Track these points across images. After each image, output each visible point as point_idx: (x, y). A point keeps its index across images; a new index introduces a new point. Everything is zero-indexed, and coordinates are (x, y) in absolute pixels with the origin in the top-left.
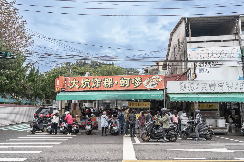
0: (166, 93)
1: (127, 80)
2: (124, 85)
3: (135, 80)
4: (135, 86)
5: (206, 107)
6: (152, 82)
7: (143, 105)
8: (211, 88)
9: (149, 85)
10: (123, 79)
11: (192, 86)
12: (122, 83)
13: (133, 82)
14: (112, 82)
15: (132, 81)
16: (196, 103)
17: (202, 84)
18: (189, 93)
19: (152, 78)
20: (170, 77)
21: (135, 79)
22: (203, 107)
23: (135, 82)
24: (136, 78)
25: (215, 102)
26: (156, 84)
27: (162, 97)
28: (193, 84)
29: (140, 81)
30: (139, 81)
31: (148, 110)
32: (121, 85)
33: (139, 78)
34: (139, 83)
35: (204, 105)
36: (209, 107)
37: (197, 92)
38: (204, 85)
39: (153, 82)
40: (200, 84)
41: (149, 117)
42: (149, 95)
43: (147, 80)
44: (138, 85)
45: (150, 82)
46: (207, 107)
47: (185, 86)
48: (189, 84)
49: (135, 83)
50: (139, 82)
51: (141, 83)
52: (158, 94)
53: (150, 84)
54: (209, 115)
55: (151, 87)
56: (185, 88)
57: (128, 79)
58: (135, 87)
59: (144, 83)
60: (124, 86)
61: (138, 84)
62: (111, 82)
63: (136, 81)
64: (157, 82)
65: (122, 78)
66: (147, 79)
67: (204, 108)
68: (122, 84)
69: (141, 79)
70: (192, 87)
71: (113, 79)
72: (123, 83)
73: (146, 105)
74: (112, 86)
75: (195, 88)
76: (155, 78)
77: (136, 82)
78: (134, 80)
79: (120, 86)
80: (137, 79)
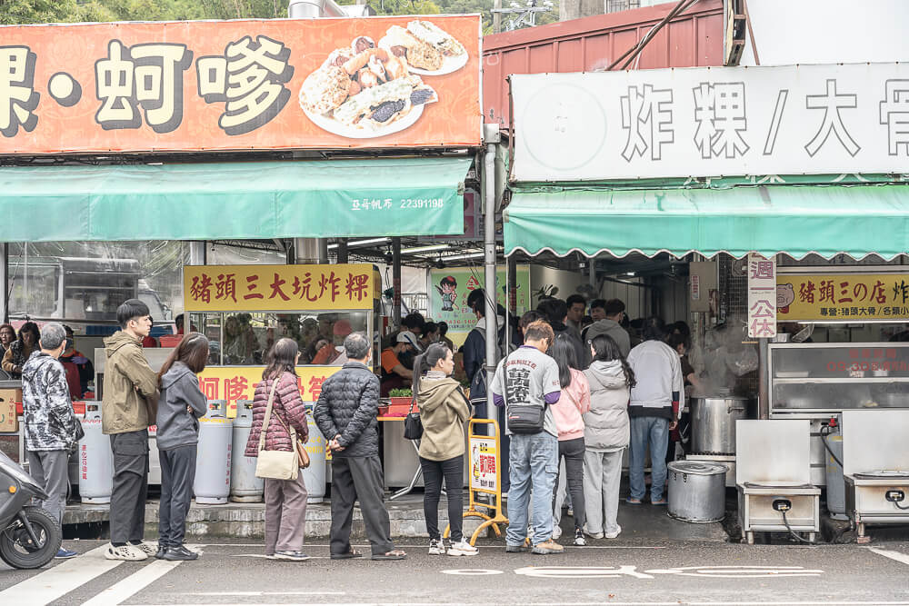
0: (503, 187)
1: (158, 61)
2: (136, 113)
3: (233, 66)
4: (228, 122)
5: (866, 304)
6: (380, 81)
7: (315, 290)
8: (895, 138)
9: (355, 114)
10: (125, 54)
11: (730, 113)
12: (112, 92)
13: (212, 78)
14: (28, 82)
15: (205, 76)
16: (764, 267)
17: (812, 102)
18: (702, 179)
19: (385, 44)
20: (576, 38)
21: (232, 52)
22: (839, 306)
23: (233, 80)
24: (242, 48)
25: (888, 257)
26: (418, 98)
27: (446, 219)
28: (738, 100)
29: (272, 78)
30: (262, 74)
31: (351, 336)
32: (108, 114)
33: (267, 46)
34: (266, 94)
35: (850, 289)
36: (889, 303)
37: (772, 167)
38: (832, 111)
39: (388, 78)
40: (796, 101)
41: (352, 389)
42: (334, 201)
43: (341, 60)
44: (256, 110)
45: (366, 78)
46: (874, 303)
47: (666, 117)
48: (705, 101)
49: (232, 93)
50: (267, 86)
51: (285, 96)
52: (420, 193)
53: (365, 100)
54: (879, 372)
55: (370, 134)
56: (668, 136)
57: (173, 54)
58: (232, 131)
59: (314, 90)
60: (135, 123)
61: (258, 101)
62: (13, 84)
63: (241, 78)
64: (422, 86)
65: (116, 48)
66: (333, 56)
67: (846, 312)
68: (118, 105)
69: (285, 54)
70: (729, 127)
71: (31, 58)
72: (127, 91)
73: (342, 288)
74: (23, 115)
75: (756, 137)
76: (409, 42)
77: (237, 85)
78: (220, 65)
79: (101, 118)
80: (252, 56)
